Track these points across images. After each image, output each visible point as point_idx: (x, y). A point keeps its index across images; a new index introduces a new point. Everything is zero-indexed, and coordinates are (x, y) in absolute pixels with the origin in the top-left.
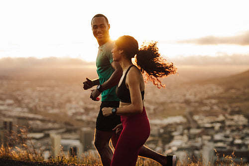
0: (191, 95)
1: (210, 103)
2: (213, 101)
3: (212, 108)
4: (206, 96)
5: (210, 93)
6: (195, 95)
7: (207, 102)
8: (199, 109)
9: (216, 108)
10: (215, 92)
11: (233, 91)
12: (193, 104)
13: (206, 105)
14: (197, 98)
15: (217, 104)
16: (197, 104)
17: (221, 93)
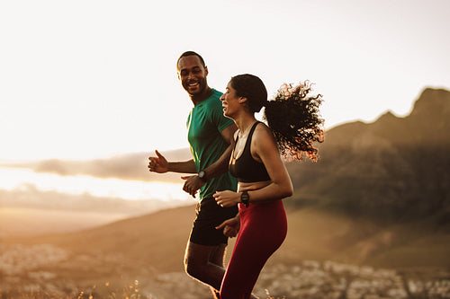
0: (6, 262)
1: (42, 278)
2: (47, 275)
3: (44, 288)
4: (34, 265)
5: (42, 260)
6: (15, 263)
7: (36, 275)
8: (20, 289)
9: (50, 287)
10: (52, 258)
11: (85, 258)
12: (9, 279)
13: (33, 281)
14: (18, 269)
15: (52, 281)
16: (17, 280)
17: (62, 262)
